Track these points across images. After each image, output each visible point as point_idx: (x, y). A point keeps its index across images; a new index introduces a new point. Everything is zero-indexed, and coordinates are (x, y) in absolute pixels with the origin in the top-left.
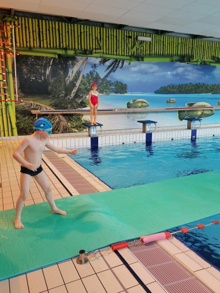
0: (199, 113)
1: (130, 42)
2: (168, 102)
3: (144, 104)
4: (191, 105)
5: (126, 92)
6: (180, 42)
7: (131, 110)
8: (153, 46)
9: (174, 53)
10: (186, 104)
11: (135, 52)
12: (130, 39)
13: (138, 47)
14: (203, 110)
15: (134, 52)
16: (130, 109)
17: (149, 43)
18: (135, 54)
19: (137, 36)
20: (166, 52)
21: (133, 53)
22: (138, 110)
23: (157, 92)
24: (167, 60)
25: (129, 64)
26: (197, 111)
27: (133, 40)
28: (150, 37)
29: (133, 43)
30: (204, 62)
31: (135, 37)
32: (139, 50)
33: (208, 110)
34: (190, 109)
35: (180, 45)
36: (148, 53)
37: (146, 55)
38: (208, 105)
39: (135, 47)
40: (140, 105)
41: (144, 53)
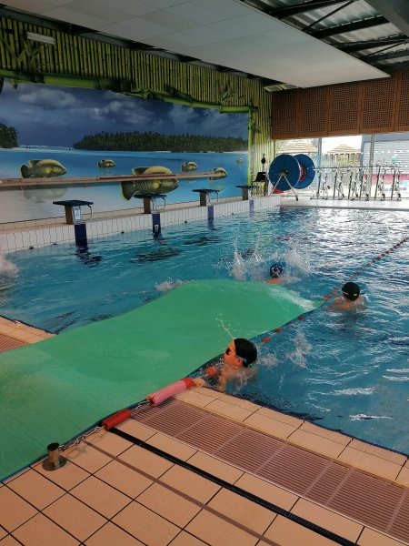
0: (156, 185)
1: (12, 41)
2: (102, 166)
3: (56, 170)
4: (141, 171)
5: (16, 145)
6: (108, 52)
7: (31, 181)
8: (60, 56)
9: (101, 72)
10: (133, 170)
11: (25, 63)
12: (11, 36)
13: (29, 54)
14: (161, 181)
15: (22, 63)
16: (29, 180)
17: (50, 47)
18: (25, 67)
19: (24, 32)
20: (86, 69)
21: (19, 64)
22: (45, 181)
23: (77, 147)
24: (90, 85)
25: (16, 86)
26: (152, 181)
27: (17, 39)
28: (51, 35)
29: (17, 44)
30: (154, 94)
31: (21, 32)
32: (33, 61)
33: (168, 180)
34: (140, 179)
35: (109, 58)
36: (52, 67)
37: (47, 71)
38: (168, 171)
39: (23, 52)
40: (48, 170)
41: (44, 67)
